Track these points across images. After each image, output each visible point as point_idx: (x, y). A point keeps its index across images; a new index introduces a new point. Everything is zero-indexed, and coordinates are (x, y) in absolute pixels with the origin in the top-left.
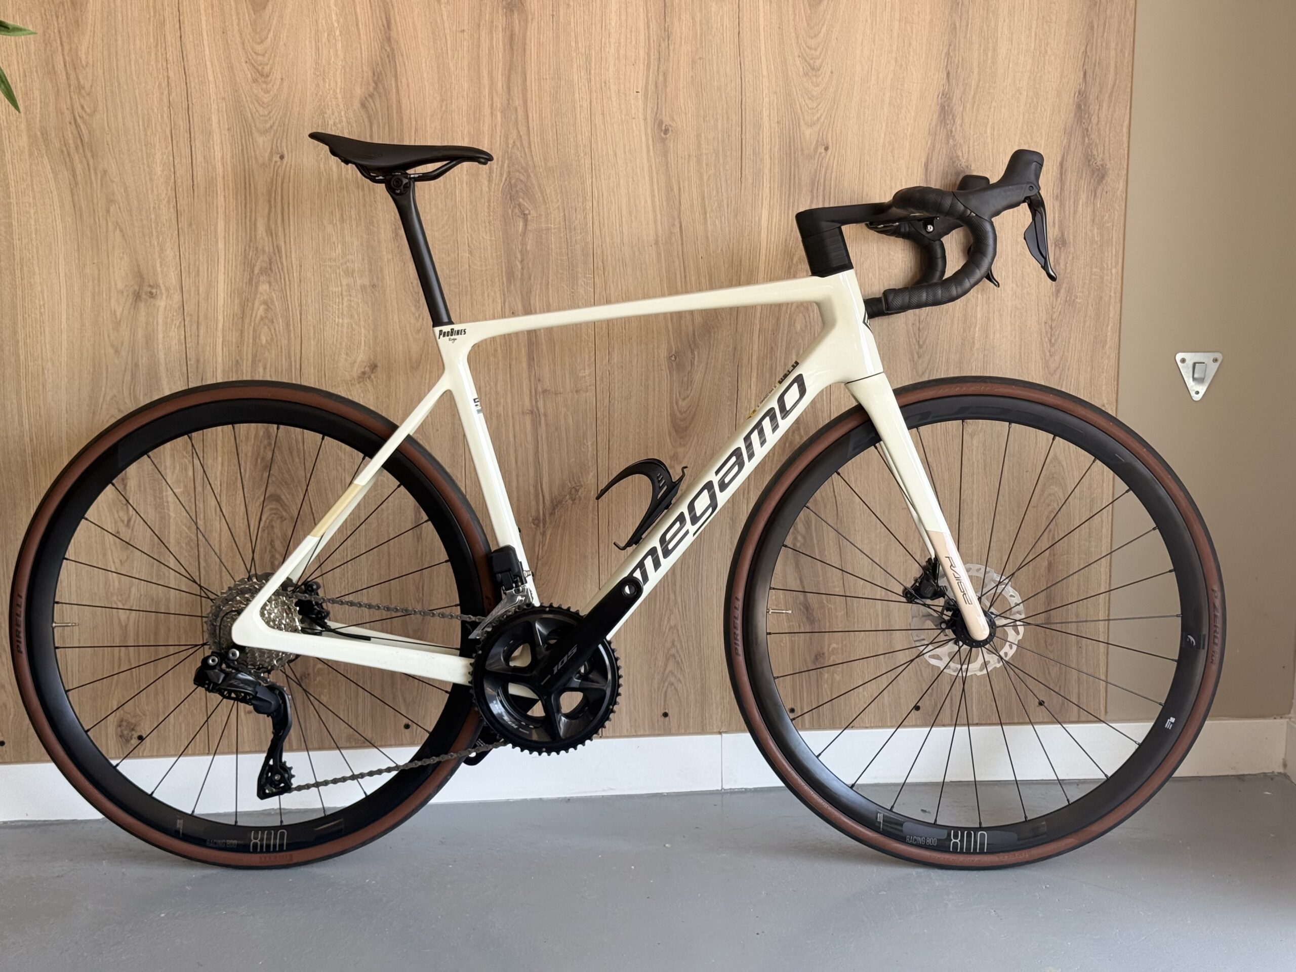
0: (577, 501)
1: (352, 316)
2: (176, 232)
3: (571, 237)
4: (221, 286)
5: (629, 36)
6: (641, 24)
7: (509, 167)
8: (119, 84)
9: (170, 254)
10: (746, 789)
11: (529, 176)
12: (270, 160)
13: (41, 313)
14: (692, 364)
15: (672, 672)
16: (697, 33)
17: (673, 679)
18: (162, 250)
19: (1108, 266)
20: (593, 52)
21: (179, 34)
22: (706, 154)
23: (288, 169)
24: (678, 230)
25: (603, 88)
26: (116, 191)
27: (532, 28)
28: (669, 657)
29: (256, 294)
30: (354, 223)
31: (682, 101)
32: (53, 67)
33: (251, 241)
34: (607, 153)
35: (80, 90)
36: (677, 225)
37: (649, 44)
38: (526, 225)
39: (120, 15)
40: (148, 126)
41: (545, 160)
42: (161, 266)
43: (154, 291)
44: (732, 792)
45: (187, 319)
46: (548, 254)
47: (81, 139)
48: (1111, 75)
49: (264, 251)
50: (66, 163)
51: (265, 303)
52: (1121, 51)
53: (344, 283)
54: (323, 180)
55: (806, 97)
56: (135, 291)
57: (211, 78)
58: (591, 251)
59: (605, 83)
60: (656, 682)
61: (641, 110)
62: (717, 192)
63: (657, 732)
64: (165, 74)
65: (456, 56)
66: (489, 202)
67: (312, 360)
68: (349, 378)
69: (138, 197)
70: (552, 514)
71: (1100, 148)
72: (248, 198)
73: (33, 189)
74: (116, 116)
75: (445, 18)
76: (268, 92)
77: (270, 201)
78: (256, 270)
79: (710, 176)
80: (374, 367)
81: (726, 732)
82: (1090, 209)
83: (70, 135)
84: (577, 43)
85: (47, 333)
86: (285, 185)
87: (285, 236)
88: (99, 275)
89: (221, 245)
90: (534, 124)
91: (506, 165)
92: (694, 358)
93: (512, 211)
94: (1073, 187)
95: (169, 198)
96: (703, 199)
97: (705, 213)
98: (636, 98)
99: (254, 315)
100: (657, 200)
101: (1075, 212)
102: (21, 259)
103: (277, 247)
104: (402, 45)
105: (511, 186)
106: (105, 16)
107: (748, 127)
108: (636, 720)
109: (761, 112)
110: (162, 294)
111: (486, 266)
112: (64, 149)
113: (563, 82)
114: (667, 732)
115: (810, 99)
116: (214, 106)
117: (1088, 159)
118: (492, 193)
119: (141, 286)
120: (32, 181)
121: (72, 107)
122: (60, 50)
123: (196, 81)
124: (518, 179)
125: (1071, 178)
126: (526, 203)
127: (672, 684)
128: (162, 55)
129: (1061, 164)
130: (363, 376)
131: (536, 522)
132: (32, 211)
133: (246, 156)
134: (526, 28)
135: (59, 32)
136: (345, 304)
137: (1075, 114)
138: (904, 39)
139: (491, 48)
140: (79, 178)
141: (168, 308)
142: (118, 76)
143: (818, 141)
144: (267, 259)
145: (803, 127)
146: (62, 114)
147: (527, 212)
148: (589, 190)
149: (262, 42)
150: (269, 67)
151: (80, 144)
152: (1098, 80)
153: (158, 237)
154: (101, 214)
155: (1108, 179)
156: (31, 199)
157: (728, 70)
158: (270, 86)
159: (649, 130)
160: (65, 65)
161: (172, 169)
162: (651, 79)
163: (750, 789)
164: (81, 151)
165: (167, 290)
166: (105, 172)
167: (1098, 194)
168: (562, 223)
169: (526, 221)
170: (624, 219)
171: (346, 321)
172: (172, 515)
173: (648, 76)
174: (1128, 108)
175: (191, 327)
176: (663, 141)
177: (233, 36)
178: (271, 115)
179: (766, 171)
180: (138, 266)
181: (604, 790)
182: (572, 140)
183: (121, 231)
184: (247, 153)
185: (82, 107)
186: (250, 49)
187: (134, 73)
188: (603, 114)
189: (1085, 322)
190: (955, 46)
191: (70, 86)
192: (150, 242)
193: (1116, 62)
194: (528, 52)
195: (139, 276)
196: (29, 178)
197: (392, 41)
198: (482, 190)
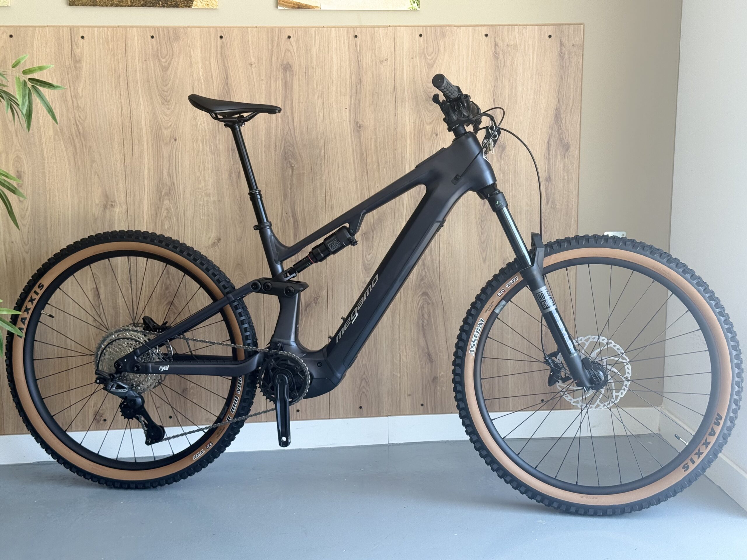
0: (317, 304)
1: (209, 216)
2: (124, 176)
3: (314, 177)
4: (146, 202)
5: (342, 82)
6: (348, 77)
7: (284, 144)
8: (98, 105)
9: (121, 186)
10: (400, 443)
11: (294, 148)
12: (170, 141)
13: (59, 215)
14: (373, 237)
15: (364, 387)
16: (374, 80)
17: (364, 390)
18: (117, 185)
19: (571, 190)
20: (325, 90)
21: (126, 82)
22: (379, 138)
23: (178, 145)
24: (366, 173)
25: (330, 107)
26: (95, 156)
27: (296, 78)
28: (362, 379)
29: (162, 205)
30: (210, 171)
31: (367, 113)
32: (66, 98)
33: (160, 179)
34: (332, 137)
35: (78, 109)
36: (366, 171)
37: (352, 85)
38: (293, 172)
39: (98, 73)
40: (111, 125)
41: (302, 140)
42: (117, 192)
43: (113, 204)
44: (393, 445)
45: (129, 218)
46: (304, 185)
47: (79, 133)
48: (571, 101)
49: (167, 184)
50: (71, 143)
51: (167, 209)
52: (576, 89)
53: (205, 199)
54: (195, 150)
55: (427, 111)
56: (104, 204)
57: (142, 103)
58: (324, 183)
59: (331, 104)
60: (356, 391)
61: (348, 117)
62: (385, 155)
63: (356, 416)
64: (120, 101)
65: (259, 91)
66: (275, 161)
67: (189, 237)
68: (207, 245)
69: (106, 159)
70: (305, 310)
71: (567, 135)
72: (159, 159)
73: (55, 155)
74: (96, 122)
75: (254, 74)
76: (169, 109)
77: (169, 161)
78: (163, 194)
79: (381, 148)
80: (219, 240)
81: (390, 416)
82: (562, 163)
83: (73, 129)
84: (317, 85)
85: (62, 225)
86: (177, 153)
87: (177, 178)
88: (87, 197)
89: (146, 182)
90: (297, 124)
91: (283, 143)
92: (374, 235)
93: (286, 165)
94: (554, 153)
95: (121, 160)
96: (378, 159)
97: (379, 166)
98: (345, 112)
99: (162, 215)
100: (356, 159)
101: (555, 165)
102: (50, 189)
103: (173, 183)
104: (233, 86)
105: (286, 154)
106: (91, 73)
107: (399, 125)
108: (346, 410)
109: (405, 118)
110: (117, 205)
111: (273, 191)
112: (71, 137)
113: (310, 104)
114: (362, 416)
115: (428, 111)
116: (143, 116)
117: (561, 140)
118: (276, 157)
119: (107, 202)
120: (55, 152)
121: (75, 116)
122: (69, 89)
123: (135, 104)
124: (289, 150)
125: (553, 149)
126: (292, 161)
127: (364, 393)
128: (118, 92)
129: (548, 143)
130: (214, 244)
132: (55, 166)
133: (158, 139)
134: (292, 79)
135: (69, 81)
136: (205, 210)
137: (555, 119)
138: (473, 84)
139: (276, 88)
140: (78, 151)
141: (120, 212)
142: (97, 102)
143: (432, 131)
144: (168, 188)
145: (425, 125)
146: (70, 120)
147: (293, 165)
148: (323, 155)
149: (166, 85)
150: (170, 97)
151: (78, 133)
152: (565, 103)
153: (115, 178)
154: (88, 168)
155: (571, 149)
156: (55, 161)
157: (389, 98)
158: (170, 106)
159: (352, 127)
160: (71, 97)
161: (123, 146)
162: (352, 102)
163: (402, 444)
164: (79, 137)
165: (120, 203)
166: (90, 147)
167: (566, 156)
168: (310, 171)
169: (293, 170)
170: (340, 169)
171: (206, 218)
172: (121, 311)
173: (351, 101)
174: (579, 116)
175: (131, 221)
176: (359, 131)
177: (153, 83)
178: (171, 120)
179: (408, 146)
180: (106, 192)
181: (331, 445)
182: (315, 131)
183: (98, 175)
184: (159, 138)
185: (80, 117)
186: (160, 89)
187: (105, 100)
188: (330, 119)
189: (561, 217)
190: (497, 87)
191: (73, 106)
192: (112, 181)
193: (573, 94)
194: (294, 90)
195: (106, 196)
196: (53, 151)
197: (229, 84)
198: (271, 155)
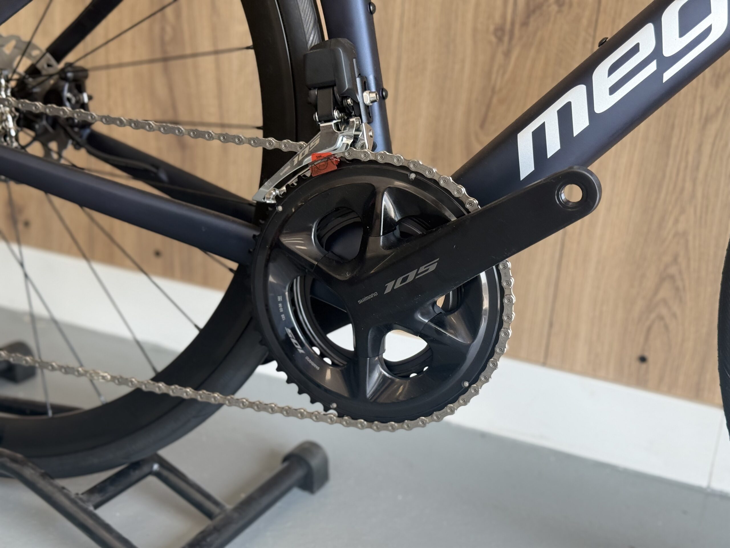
15: (665, 301)
28: (665, 277)
60: (637, 309)
63: (625, 380)
70: (525, 24)
108: (597, 355)
114: (641, 384)
127: (661, 318)
131: (499, 33)
